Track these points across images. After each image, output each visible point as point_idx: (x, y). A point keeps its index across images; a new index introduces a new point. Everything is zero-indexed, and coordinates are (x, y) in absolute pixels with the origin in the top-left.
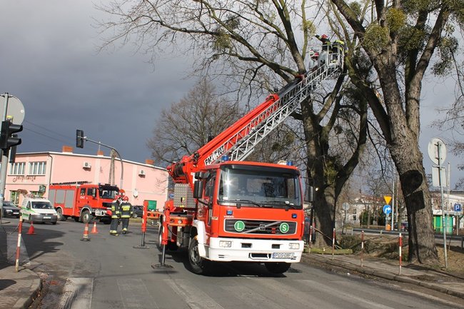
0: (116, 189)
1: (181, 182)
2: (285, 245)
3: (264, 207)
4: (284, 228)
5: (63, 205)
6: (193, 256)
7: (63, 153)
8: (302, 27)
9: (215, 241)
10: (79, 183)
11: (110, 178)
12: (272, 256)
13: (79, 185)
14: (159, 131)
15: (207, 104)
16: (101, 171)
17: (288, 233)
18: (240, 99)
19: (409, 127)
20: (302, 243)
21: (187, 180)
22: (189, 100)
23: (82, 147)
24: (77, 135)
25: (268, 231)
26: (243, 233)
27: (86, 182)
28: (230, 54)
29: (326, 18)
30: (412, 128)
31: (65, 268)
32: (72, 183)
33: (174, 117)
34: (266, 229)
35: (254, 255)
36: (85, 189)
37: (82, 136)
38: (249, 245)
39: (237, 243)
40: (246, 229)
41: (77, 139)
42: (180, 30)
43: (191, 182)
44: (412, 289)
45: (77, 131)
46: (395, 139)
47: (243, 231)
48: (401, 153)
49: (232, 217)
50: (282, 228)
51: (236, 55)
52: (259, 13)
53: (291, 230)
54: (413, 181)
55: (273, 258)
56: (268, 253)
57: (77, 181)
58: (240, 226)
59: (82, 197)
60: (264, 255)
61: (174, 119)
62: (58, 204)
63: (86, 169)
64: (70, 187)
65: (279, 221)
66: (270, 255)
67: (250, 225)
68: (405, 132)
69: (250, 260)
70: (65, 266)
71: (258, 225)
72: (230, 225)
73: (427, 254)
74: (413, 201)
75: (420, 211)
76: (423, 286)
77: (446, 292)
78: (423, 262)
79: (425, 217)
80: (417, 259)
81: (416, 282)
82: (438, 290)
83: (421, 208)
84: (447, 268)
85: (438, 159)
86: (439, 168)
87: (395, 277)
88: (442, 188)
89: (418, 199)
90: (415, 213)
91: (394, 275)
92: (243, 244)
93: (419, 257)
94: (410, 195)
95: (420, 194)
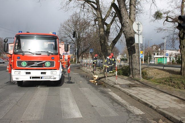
4: (48, 64)
12: (42, 78)
17: (50, 66)
19: (130, 18)
26: (27, 67)
30: (131, 19)
34: (38, 65)
35: (33, 78)
38: (30, 73)
39: (23, 72)
40: (28, 65)
46: (124, 23)
48: (126, 30)
49: (20, 60)
50: (46, 64)
53: (52, 65)
54: (131, 42)
56: (40, 76)
58: (24, 64)
60: (39, 78)
65: (45, 61)
67: (30, 63)
68: (128, 20)
69: (31, 80)
71: (34, 63)
72: (20, 63)
73: (136, 73)
74: (131, 50)
75: (133, 55)
76: (121, 90)
77: (127, 94)
78: (134, 77)
79: (135, 57)
80: (132, 76)
81: (119, 88)
82: (125, 93)
83: (134, 53)
84: (141, 80)
85: (138, 30)
86: (138, 34)
87: (113, 85)
88: (140, 44)
89: (133, 50)
90: (132, 56)
91: (113, 84)
92: (26, 72)
93: (133, 75)
94: (130, 48)
95: (133, 47)
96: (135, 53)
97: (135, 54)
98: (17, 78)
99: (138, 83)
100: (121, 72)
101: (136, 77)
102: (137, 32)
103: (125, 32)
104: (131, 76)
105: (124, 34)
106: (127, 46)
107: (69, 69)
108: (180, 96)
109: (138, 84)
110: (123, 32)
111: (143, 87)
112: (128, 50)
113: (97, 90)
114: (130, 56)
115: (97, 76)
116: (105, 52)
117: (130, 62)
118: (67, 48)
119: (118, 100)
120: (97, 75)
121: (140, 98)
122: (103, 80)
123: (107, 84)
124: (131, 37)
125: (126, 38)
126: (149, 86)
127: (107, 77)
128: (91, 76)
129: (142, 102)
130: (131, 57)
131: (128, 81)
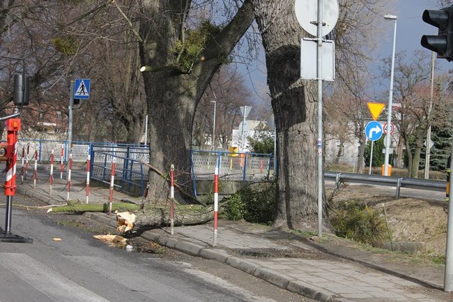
73: (303, 211)
74: (284, 107)
75: (296, 126)
76: (229, 264)
77: (252, 273)
78: (294, 227)
79: (305, 139)
80: (285, 221)
81: (222, 257)
82: (244, 270)
83: (298, 122)
84: (320, 236)
85: (317, 25)
86: (317, 41)
87: (200, 250)
88: (320, 82)
89: (293, 104)
90: (287, 130)
91: (201, 247)
93: (289, 218)
94: (281, 97)
95: (298, 93)
96: (302, 118)
97: (304, 126)
99: (306, 247)
100: (239, 203)
101: (305, 226)
102: (312, 30)
103: (264, 22)
104: (281, 223)
105: (260, 27)
106: (271, 88)
107: (9, 177)
108: (430, 280)
109: (303, 250)
110: (258, 19)
111: (318, 257)
112: (273, 103)
113: (137, 263)
114: (282, 134)
115: (133, 216)
116: (162, 102)
117: (282, 158)
118: (23, 91)
119: (215, 285)
120: (131, 211)
121: (291, 279)
122: (157, 234)
123: (175, 248)
124: (290, 46)
125: (267, 51)
126: (343, 257)
127: (176, 225)
128: (91, 223)
129: (294, 290)
130: (286, 136)
131: (268, 241)
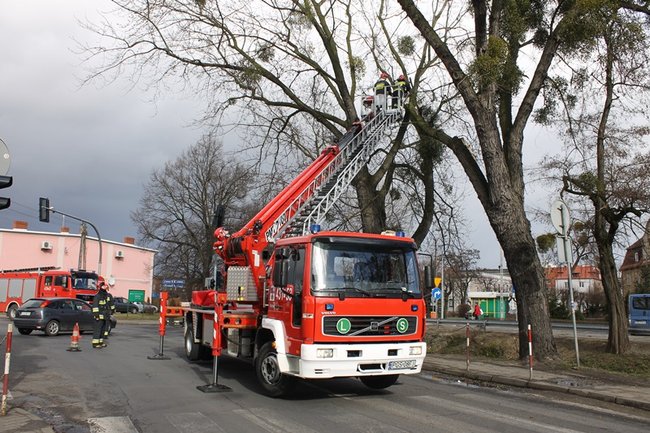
0: (93, 276)
1: (237, 265)
2: (405, 350)
3: (375, 297)
4: (402, 325)
5: (19, 300)
6: (265, 371)
7: (15, 230)
8: (348, 64)
9: (309, 351)
10: (42, 269)
11: (80, 262)
12: (387, 366)
13: (43, 272)
14: (149, 200)
15: (211, 165)
16: (66, 253)
17: (407, 332)
18: (263, 156)
19: (513, 188)
20: (424, 345)
21: (247, 261)
22: (189, 159)
23: (47, 220)
24: (41, 205)
25: (381, 331)
26: (350, 336)
27: (52, 268)
28: (253, 97)
29: (371, 54)
30: (516, 189)
31: (72, 400)
32: (32, 270)
33: (170, 181)
34: (379, 328)
35: (364, 367)
36: (51, 278)
37: (48, 206)
38: (356, 353)
39: (341, 350)
40: (353, 329)
41: (41, 210)
42: (193, 62)
43: (252, 264)
44: (562, 399)
45: (41, 199)
46: (498, 203)
47: (349, 333)
48: (506, 221)
49: (333, 314)
50: (400, 326)
51: (262, 99)
52: (291, 44)
53: (411, 329)
54: (523, 257)
55: (390, 369)
56: (381, 362)
57: (39, 266)
58: (343, 326)
59: (48, 289)
60: (376, 366)
61: (170, 184)
62: (12, 299)
63: (45, 250)
64: (30, 275)
65: (395, 317)
66: (384, 365)
67: (358, 323)
69: (359, 374)
70: (70, 396)
71: (369, 324)
72: (331, 325)
73: (545, 349)
74: (525, 281)
75: (535, 294)
79: (541, 302)
83: (536, 291)
84: (579, 366)
85: (563, 227)
86: (563, 238)
89: (531, 280)
92: (349, 352)
94: (521, 275)
95: (533, 272)
97: (540, 294)
98: (318, 371)
